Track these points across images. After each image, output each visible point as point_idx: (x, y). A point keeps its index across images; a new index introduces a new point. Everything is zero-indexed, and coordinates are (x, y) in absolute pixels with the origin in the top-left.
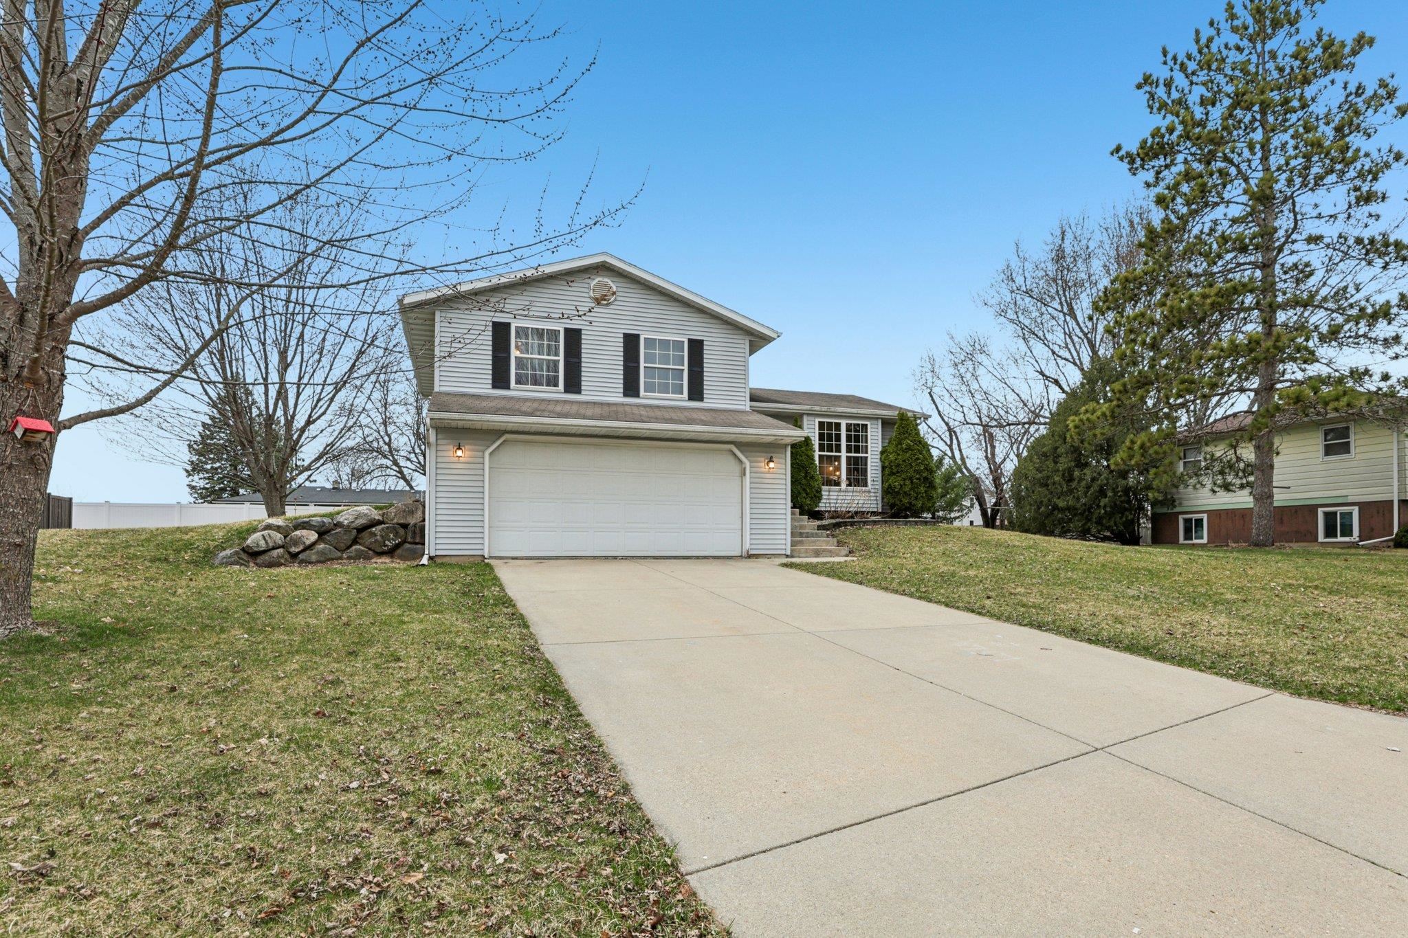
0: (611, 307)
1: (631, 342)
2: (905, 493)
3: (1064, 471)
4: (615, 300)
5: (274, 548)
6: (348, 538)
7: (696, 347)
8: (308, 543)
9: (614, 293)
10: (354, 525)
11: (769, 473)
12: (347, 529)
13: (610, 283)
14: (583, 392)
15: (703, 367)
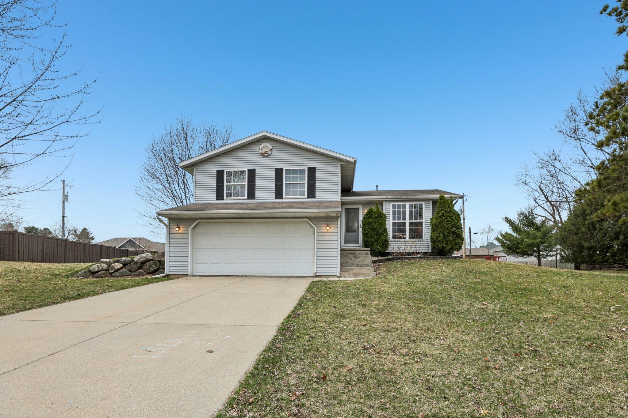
0: (270, 156)
1: (279, 172)
2: (440, 241)
3: (589, 224)
4: (271, 153)
5: (101, 271)
6: (136, 267)
7: (312, 172)
8: (116, 268)
9: (271, 150)
10: (139, 261)
11: (328, 232)
12: (136, 263)
13: (269, 145)
14: (256, 199)
15: (315, 181)
